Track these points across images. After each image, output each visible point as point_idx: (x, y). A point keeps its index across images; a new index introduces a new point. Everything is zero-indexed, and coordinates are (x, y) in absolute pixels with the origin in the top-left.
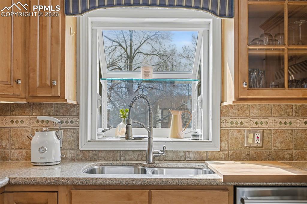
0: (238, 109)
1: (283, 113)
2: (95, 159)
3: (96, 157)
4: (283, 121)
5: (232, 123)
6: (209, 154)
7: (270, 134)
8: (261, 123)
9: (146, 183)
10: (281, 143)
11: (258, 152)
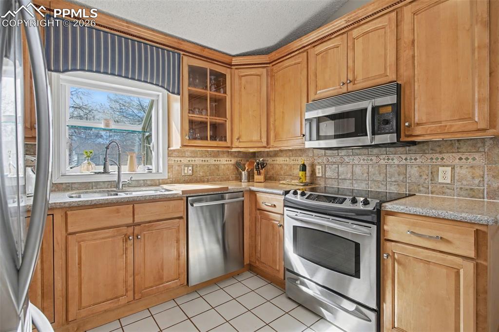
0: (178, 152)
1: (203, 155)
2: (69, 190)
3: (70, 188)
4: (204, 159)
5: (175, 161)
6: (161, 181)
7: (196, 167)
8: (192, 161)
9: (131, 199)
10: (203, 172)
11: (190, 178)
